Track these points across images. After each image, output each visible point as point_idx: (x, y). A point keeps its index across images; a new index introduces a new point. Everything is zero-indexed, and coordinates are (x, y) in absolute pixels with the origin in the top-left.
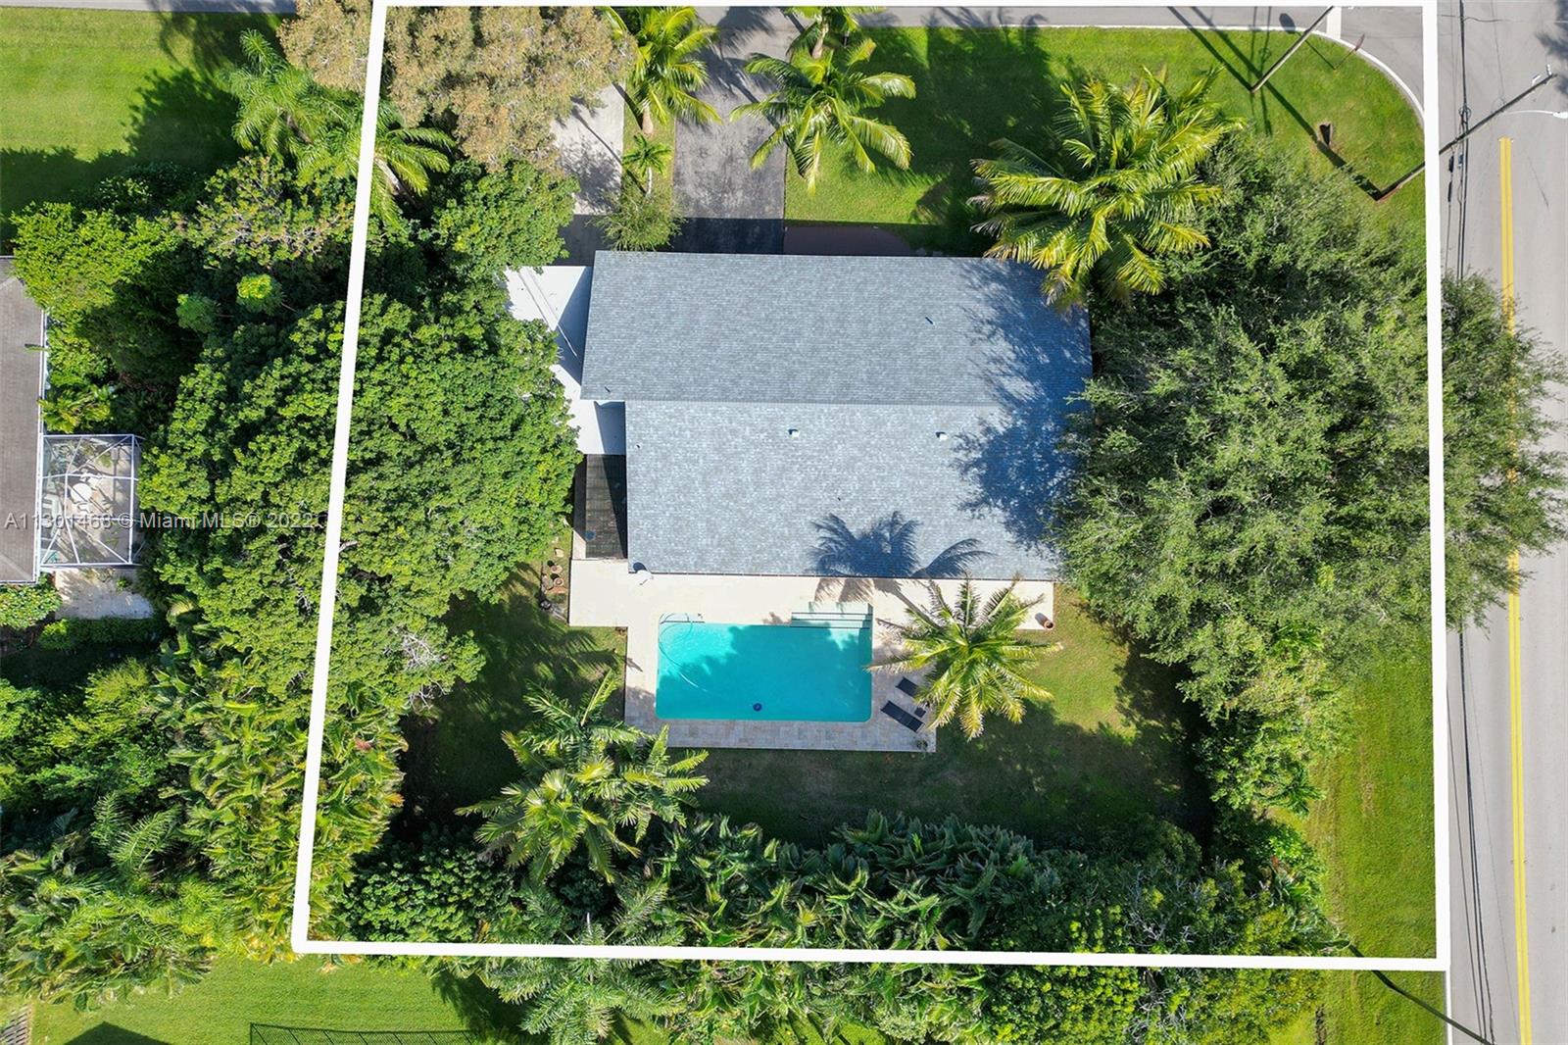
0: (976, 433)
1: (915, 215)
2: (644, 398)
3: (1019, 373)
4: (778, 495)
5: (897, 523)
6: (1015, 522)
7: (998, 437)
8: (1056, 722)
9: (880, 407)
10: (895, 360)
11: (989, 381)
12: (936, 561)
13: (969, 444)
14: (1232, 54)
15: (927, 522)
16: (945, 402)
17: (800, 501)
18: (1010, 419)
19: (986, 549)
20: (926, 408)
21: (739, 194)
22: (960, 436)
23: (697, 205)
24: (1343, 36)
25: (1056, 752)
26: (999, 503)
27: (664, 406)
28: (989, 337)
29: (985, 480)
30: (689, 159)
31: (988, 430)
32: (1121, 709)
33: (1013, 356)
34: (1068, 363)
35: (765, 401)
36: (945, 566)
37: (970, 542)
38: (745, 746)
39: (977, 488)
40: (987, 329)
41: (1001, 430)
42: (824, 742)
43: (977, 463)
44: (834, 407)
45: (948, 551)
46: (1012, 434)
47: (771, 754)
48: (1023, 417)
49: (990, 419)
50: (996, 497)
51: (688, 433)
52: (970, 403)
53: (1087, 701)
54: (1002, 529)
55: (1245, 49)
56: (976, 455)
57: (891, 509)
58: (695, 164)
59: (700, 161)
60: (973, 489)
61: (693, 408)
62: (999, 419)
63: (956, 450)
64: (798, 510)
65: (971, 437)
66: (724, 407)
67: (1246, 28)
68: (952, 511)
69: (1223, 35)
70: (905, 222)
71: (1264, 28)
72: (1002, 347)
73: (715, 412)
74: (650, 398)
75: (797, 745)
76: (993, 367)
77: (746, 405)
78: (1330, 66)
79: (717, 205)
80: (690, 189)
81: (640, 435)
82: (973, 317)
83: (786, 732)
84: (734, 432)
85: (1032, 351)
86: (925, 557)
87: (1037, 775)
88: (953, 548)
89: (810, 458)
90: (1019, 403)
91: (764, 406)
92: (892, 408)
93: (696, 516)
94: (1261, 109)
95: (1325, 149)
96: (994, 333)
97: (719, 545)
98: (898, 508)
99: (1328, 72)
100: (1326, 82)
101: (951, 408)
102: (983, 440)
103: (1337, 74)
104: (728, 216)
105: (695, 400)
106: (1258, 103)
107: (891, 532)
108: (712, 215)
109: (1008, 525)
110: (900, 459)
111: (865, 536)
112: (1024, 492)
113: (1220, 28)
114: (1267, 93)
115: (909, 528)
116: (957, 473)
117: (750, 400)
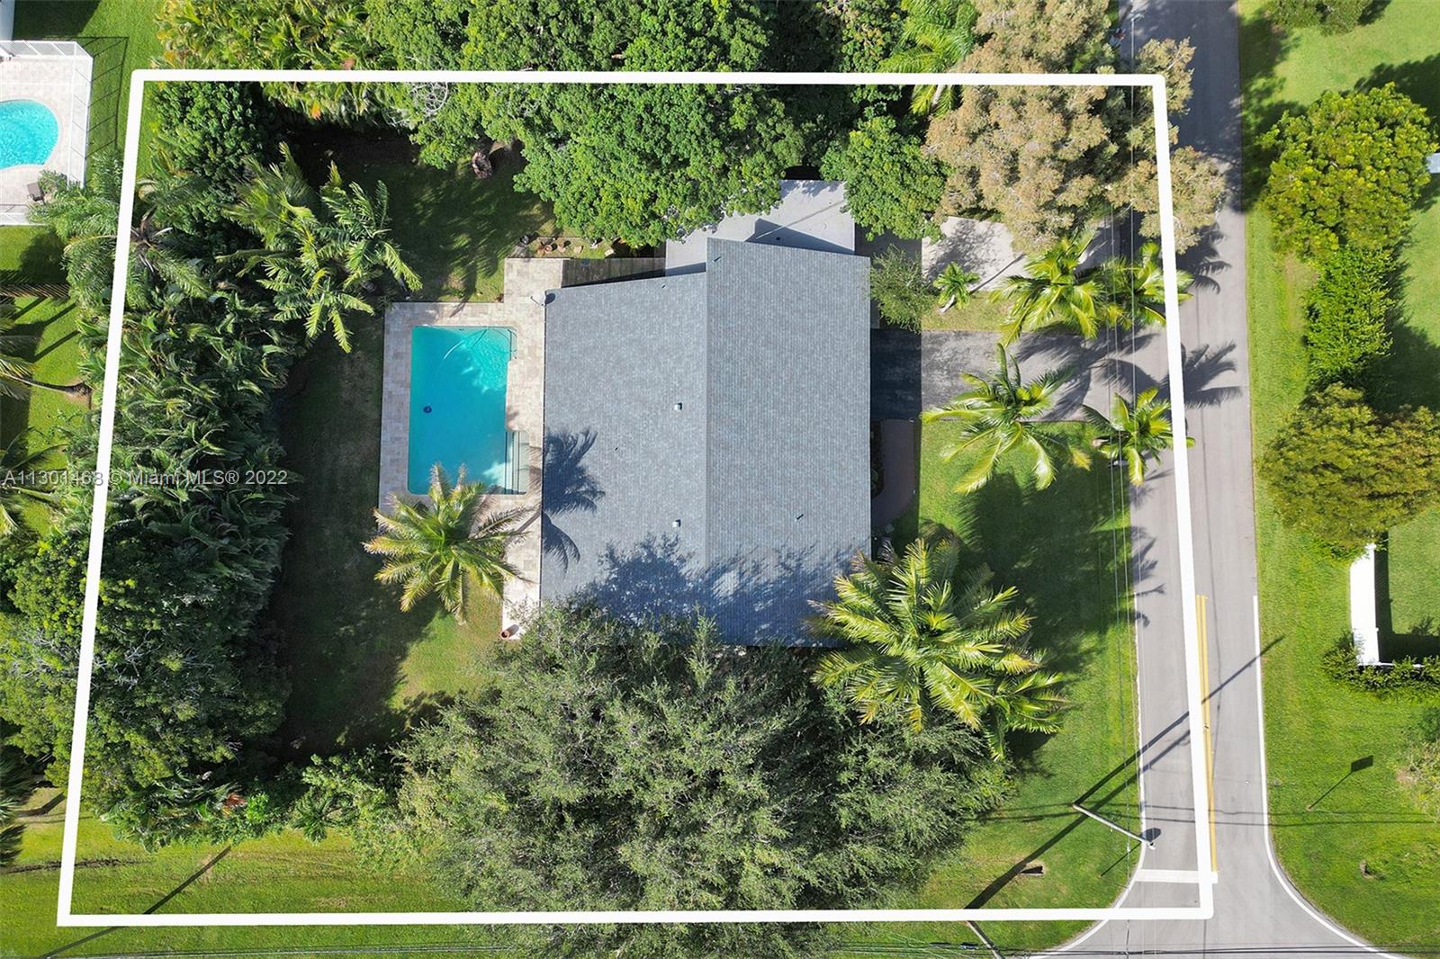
0: (680, 551)
1: (928, 522)
2: (709, 286)
3: (743, 586)
4: (620, 401)
5: (595, 496)
6: (596, 590)
7: (675, 570)
8: (409, 644)
9: (704, 473)
10: (757, 487)
11: (734, 561)
12: (558, 530)
13: (669, 547)
14: (1114, 788)
15: (596, 520)
16: (709, 525)
17: (615, 418)
18: (693, 577)
19: (570, 569)
20: (703, 509)
21: (947, 383)
22: (677, 539)
23: (933, 350)
24: (1139, 884)
25: (378, 645)
26: (614, 576)
27: (703, 303)
28: (783, 564)
29: (636, 563)
30: (982, 343)
31: (682, 560)
32: (421, 696)
33: (762, 582)
34: (756, 625)
35: (709, 382)
36: (552, 538)
37: (577, 555)
38: (385, 396)
39: (628, 556)
40: (793, 563)
41: (683, 571)
42: (389, 457)
43: (651, 555)
44: (703, 437)
45: (568, 538)
46: (680, 580)
47: (377, 416)
48: (695, 588)
49: (693, 561)
50: (619, 573)
51: (678, 323)
52: (709, 545)
53: (430, 668)
54: (589, 580)
55: (1120, 798)
56: (659, 553)
57: (607, 491)
58: (978, 348)
59: (981, 352)
60: (627, 553)
61: (701, 326)
62: (693, 569)
63: (664, 537)
64: (605, 417)
65: (676, 548)
66: (703, 350)
67: (1142, 799)
68: (606, 540)
69: (1134, 779)
70: (920, 515)
71: (1143, 815)
72: (772, 573)
73: (698, 343)
74: (709, 292)
75: (386, 436)
76: (749, 565)
77: (704, 368)
78: (1105, 872)
79: (935, 366)
80: (952, 344)
81: (675, 286)
82: (804, 553)
83: (398, 428)
84: (679, 360)
85: (769, 597)
86: (561, 520)
87: (356, 630)
88: (571, 543)
89: (656, 423)
90: (709, 583)
91: (705, 381)
92: (703, 482)
93: (600, 337)
94: (1056, 812)
95: (1016, 870)
96: (787, 568)
97: (572, 357)
98: (608, 495)
99: (1098, 870)
100: (1088, 869)
101: (703, 529)
102: (673, 558)
103: (1096, 878)
104: (923, 375)
105: (709, 327)
106: (1062, 810)
107: (586, 492)
108: (924, 362)
109: (593, 585)
110: (656, 493)
111: (582, 471)
112: (624, 594)
113: (1142, 776)
114: (1074, 818)
115: (590, 505)
116: (642, 540)
117: (710, 370)
